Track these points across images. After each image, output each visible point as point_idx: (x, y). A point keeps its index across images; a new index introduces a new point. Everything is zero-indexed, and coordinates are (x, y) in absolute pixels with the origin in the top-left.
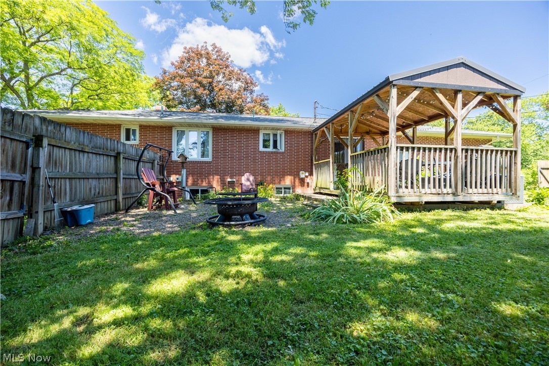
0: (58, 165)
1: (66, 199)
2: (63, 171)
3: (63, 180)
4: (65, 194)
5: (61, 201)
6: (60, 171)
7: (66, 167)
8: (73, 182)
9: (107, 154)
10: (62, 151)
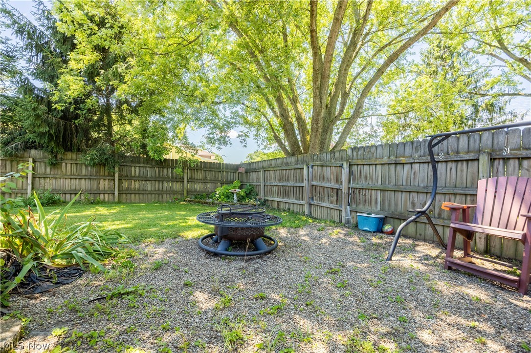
0: (368, 178)
1: (376, 207)
2: (374, 183)
3: (373, 191)
4: (376, 203)
5: (371, 208)
6: (370, 183)
7: (377, 180)
8: (387, 193)
9: (456, 159)
10: (372, 168)
